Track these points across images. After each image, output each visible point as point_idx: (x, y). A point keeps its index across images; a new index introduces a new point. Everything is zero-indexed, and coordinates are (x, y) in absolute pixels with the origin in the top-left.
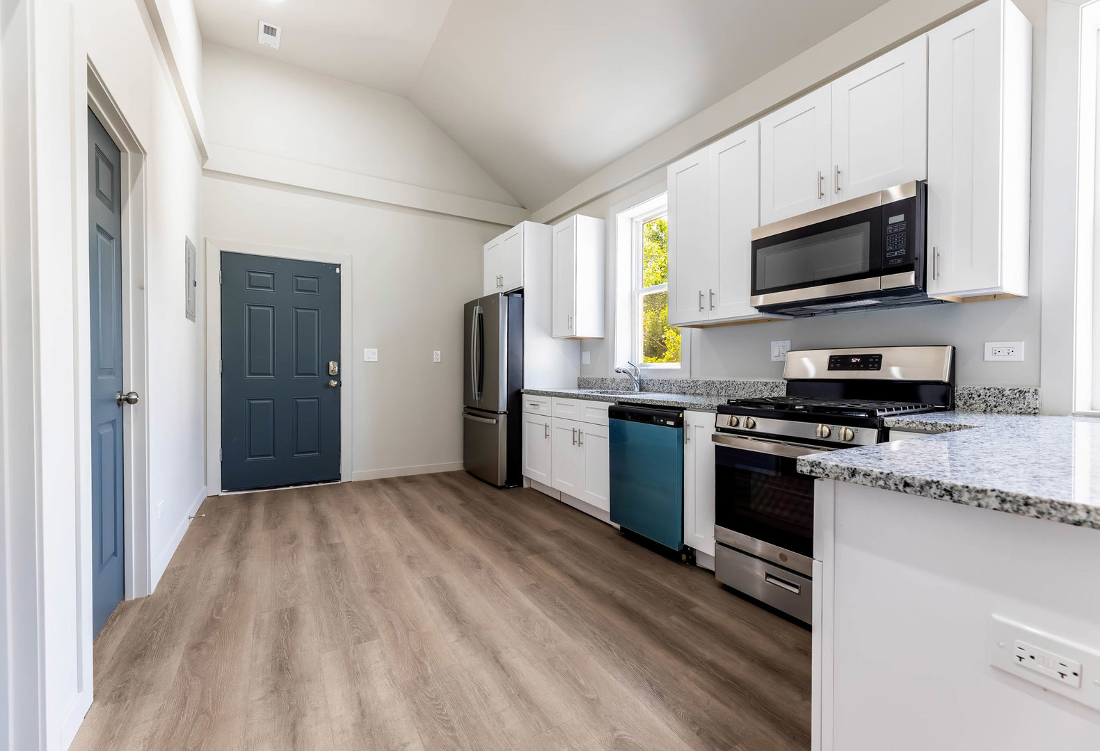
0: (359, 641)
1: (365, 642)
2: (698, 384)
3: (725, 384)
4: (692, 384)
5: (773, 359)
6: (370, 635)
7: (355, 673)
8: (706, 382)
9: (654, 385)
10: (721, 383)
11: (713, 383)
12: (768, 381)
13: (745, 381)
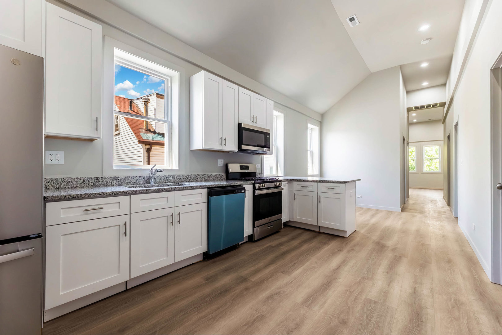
0: (375, 302)
1: (373, 300)
2: (191, 176)
3: (204, 176)
4: (188, 177)
5: (219, 166)
6: (368, 301)
7: (385, 294)
8: (195, 175)
9: (161, 179)
10: (202, 175)
11: (199, 175)
12: (220, 174)
13: (212, 174)
